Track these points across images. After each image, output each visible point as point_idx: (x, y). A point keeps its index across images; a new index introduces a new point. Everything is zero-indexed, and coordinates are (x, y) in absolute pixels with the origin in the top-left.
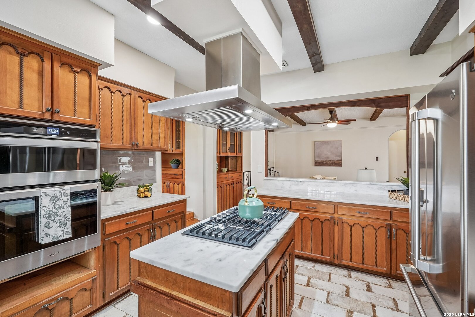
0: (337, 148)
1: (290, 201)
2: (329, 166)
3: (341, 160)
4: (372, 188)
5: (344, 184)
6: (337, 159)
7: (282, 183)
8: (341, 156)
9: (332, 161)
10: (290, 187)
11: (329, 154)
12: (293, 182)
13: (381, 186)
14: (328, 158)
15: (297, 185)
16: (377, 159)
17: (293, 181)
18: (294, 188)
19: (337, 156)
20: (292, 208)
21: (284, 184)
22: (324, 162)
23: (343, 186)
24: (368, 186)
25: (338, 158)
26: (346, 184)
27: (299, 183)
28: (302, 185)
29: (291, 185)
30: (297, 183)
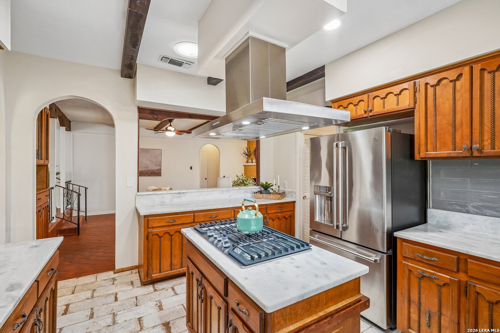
0: (157, 157)
1: (193, 214)
2: (149, 176)
3: (161, 170)
4: (240, 192)
5: (221, 191)
6: (156, 169)
7: (162, 197)
8: (160, 165)
9: (151, 171)
10: (171, 201)
11: (148, 163)
12: (175, 195)
13: (246, 190)
14: (148, 167)
15: (179, 197)
16: (191, 168)
17: (175, 193)
18: (176, 200)
19: (156, 165)
20: (195, 221)
21: (164, 198)
22: (143, 171)
23: (220, 193)
24: (238, 190)
25: (158, 168)
26: (223, 191)
27: (182, 195)
28: (185, 196)
29: (172, 199)
30: (179, 195)
